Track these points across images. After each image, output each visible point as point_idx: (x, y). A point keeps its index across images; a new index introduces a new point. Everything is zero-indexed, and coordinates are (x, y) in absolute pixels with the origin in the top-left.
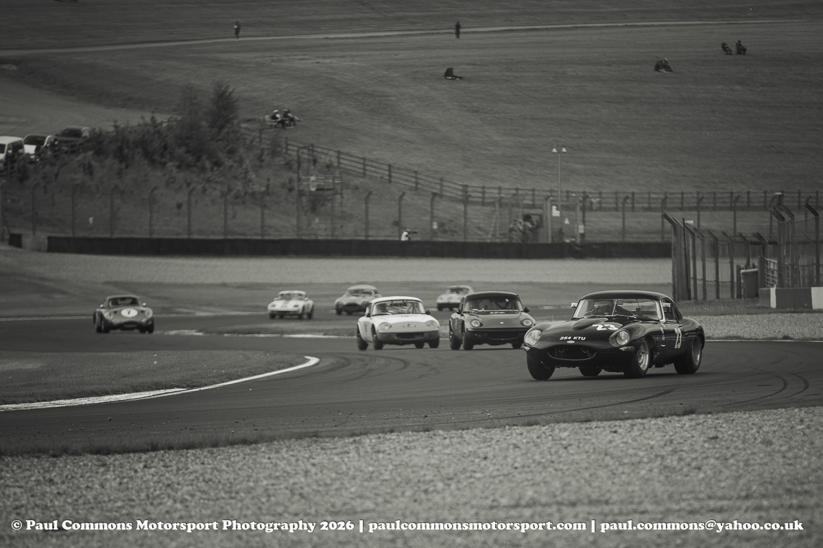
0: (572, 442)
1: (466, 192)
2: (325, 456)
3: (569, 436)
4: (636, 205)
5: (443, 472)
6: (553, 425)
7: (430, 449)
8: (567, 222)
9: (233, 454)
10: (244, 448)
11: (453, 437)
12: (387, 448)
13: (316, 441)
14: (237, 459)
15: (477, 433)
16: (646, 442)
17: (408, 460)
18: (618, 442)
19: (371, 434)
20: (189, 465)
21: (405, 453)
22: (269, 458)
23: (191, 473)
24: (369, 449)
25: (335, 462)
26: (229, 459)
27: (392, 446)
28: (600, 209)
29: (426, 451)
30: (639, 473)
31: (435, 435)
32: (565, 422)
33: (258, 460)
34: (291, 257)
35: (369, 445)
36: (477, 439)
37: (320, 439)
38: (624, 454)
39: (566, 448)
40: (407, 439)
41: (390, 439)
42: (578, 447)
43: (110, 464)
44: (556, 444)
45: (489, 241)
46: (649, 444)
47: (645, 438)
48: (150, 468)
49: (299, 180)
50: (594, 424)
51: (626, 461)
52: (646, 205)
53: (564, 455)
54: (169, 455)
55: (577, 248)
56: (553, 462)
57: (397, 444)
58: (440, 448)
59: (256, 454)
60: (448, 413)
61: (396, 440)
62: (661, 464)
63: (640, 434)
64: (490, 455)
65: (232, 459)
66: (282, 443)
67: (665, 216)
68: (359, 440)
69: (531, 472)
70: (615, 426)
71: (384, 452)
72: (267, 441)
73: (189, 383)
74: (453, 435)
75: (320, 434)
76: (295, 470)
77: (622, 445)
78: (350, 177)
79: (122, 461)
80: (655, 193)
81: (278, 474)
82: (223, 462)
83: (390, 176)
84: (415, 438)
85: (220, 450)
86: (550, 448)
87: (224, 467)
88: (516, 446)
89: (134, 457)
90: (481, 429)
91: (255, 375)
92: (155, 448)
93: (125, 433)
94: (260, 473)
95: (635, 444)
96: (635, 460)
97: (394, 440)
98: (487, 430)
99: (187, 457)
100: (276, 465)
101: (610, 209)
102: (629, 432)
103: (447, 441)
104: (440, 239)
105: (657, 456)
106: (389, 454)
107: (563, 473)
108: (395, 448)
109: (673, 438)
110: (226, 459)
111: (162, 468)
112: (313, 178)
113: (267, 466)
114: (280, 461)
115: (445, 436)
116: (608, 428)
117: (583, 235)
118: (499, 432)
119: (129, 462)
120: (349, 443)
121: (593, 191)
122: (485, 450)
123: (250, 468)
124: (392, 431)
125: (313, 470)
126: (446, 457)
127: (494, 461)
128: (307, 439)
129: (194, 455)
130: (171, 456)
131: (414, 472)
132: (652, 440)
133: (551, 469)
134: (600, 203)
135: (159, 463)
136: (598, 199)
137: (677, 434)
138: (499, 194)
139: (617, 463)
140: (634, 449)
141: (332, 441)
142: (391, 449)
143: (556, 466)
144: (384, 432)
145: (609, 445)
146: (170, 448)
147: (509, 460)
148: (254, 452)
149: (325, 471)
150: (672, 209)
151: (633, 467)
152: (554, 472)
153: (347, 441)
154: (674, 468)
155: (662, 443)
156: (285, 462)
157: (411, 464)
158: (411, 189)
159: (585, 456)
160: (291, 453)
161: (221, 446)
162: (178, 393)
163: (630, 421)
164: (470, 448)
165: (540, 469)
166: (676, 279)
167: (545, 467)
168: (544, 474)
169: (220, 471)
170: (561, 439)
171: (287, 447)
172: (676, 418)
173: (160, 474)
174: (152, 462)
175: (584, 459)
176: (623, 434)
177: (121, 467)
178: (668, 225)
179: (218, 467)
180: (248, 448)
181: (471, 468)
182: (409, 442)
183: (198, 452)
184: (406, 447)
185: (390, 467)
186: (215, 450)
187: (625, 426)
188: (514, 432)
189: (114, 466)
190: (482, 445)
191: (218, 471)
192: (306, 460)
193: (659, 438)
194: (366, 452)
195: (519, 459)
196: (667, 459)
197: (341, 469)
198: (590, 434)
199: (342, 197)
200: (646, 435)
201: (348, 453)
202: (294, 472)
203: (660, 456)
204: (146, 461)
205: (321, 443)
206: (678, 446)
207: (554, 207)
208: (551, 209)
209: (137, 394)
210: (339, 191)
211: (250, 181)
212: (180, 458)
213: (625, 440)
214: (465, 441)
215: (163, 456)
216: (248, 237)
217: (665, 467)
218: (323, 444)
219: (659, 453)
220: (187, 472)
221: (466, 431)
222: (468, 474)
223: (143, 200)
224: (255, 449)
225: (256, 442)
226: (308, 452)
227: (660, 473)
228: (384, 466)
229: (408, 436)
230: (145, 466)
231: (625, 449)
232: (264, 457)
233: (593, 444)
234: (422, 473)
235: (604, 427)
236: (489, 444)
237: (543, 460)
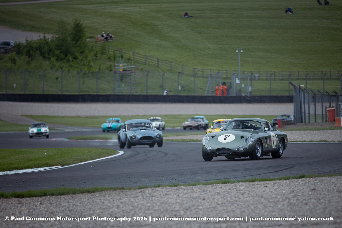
0: (246, 191)
1: (195, 72)
2: (127, 198)
3: (244, 188)
4: (276, 77)
5: (184, 206)
6: (236, 183)
7: (177, 195)
8: (243, 86)
9: (83, 198)
10: (88, 195)
11: (188, 189)
12: (157, 195)
13: (123, 191)
14: (85, 200)
15: (200, 187)
16: (281, 191)
17: (167, 200)
18: (268, 191)
19: (149, 188)
20: (62, 203)
21: (165, 197)
22: (100, 200)
23: (63, 207)
24: (148, 195)
25: (132, 201)
26: (81, 200)
27: (159, 194)
28: (259, 79)
29: (175, 196)
30: (278, 206)
31: (180, 188)
32: (242, 182)
33: (95, 200)
34: (111, 103)
35: (148, 193)
36: (200, 190)
37: (125, 190)
38: (270, 197)
39: (243, 194)
40: (166, 190)
41: (158, 190)
42: (249, 194)
43: (24, 203)
44: (237, 192)
45: (205, 95)
46: (282, 192)
47: (281, 189)
48: (43, 204)
49: (115, 66)
50: (256, 183)
51: (271, 200)
52: (281, 78)
53: (242, 198)
54: (52, 198)
55: (248, 98)
56: (236, 201)
57: (162, 193)
58: (182, 194)
59: (94, 198)
60: (186, 178)
61: (161, 191)
62: (288, 202)
63: (278, 188)
64: (206, 198)
65: (83, 200)
66: (106, 192)
67: (290, 83)
68: (144, 191)
69: (226, 206)
70: (266, 184)
71: (155, 196)
72: (99, 192)
73: (62, 163)
74: (188, 188)
75: (124, 188)
76: (113, 205)
77: (269, 193)
78: (139, 64)
79: (29, 201)
80: (285, 72)
81: (104, 207)
82: (78, 202)
83: (158, 64)
84: (170, 190)
85: (76, 196)
86: (235, 194)
87: (78, 204)
88: (219, 194)
89: (35, 199)
90: (202, 185)
91: (93, 159)
92: (45, 195)
93: (31, 188)
94: (96, 207)
95: (276, 193)
96: (276, 200)
97: (160, 190)
98: (205, 186)
99: (61, 199)
100: (103, 203)
101: (264, 80)
102: (273, 187)
103: (186, 191)
104: (182, 94)
105: (286, 198)
106: (158, 198)
107: (241, 207)
108: (160, 195)
109: (294, 189)
110: (79, 200)
111: (49, 205)
112: (121, 65)
113: (99, 203)
114: (106, 201)
115: (185, 189)
116: (263, 185)
117: (251, 92)
118: (210, 187)
119: (33, 202)
120: (138, 192)
121: (255, 71)
122: (204, 195)
123: (91, 204)
124: (159, 186)
125: (121, 205)
126: (185, 199)
127: (208, 201)
128: (118, 190)
129: (64, 198)
130: (53, 199)
131: (169, 206)
132: (284, 190)
133: (236, 205)
134: (259, 76)
135: (47, 202)
136: (258, 75)
137: (296, 188)
138: (210, 72)
139: (267, 202)
140: (275, 195)
141: (130, 191)
142: (159, 195)
143: (238, 203)
144: (155, 187)
145: (263, 193)
146: (53, 195)
147: (215, 200)
148: (93, 197)
149: (127, 206)
150: (293, 80)
151: (275, 203)
153: (137, 191)
154: (295, 204)
155: (289, 192)
156: (108, 201)
157: (169, 202)
158: (168, 70)
159: (252, 198)
160: (111, 197)
161: (77, 194)
162: (56, 168)
163: (273, 181)
164: (197, 195)
165: (230, 204)
166: (296, 113)
167: (232, 204)
168: (232, 207)
169: (76, 206)
170: (240, 190)
171: (109, 194)
172: (295, 180)
173: (48, 207)
174: (44, 201)
175: (251, 200)
176: (270, 187)
177: (29, 204)
178: (292, 87)
179: (76, 204)
180: (90, 195)
181: (197, 204)
182: (167, 192)
183: (66, 196)
184: (166, 194)
185: (158, 204)
186: (74, 196)
187: (271, 184)
188: (218, 187)
189: (26, 203)
190: (202, 193)
191: (75, 206)
192: (118, 200)
193: (287, 190)
194: (147, 197)
195: (220, 200)
196: (291, 199)
197: (135, 205)
198: (254, 188)
199: (135, 74)
200: (281, 188)
201: (138, 197)
202: (112, 206)
203: (288, 198)
204: (41, 201)
205: (125, 192)
206: (296, 193)
207: (237, 79)
208: (236, 79)
209: (37, 169)
210: (134, 71)
211: (91, 66)
212: (57, 200)
213: (271, 190)
214: (194, 191)
215: (49, 199)
216: (90, 93)
217: (290, 203)
218: (126, 193)
219: (287, 197)
220: (61, 206)
221: (194, 186)
222: (196, 207)
223: (40, 75)
224: (93, 195)
225: (94, 192)
226: (119, 197)
227: (288, 206)
228: (155, 203)
229: (167, 189)
230: (41, 204)
231: (271, 195)
232: (98, 199)
233: (256, 192)
234: (174, 206)
235: (261, 184)
236: (206, 192)
237: (232, 200)
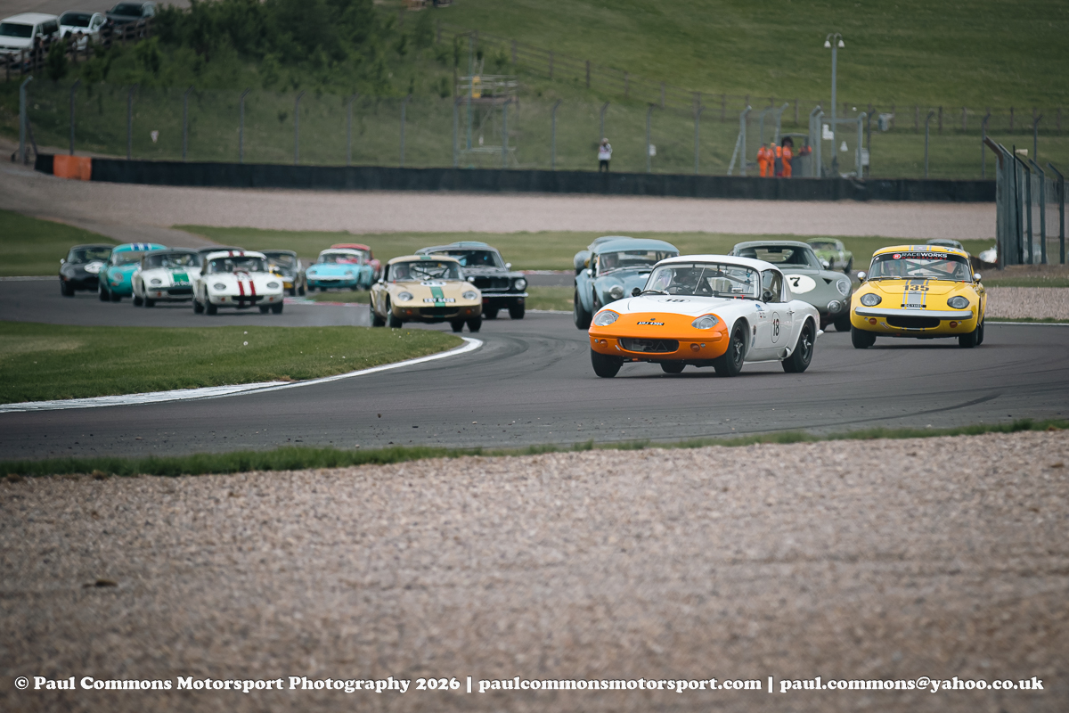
0: (851, 468)
1: (699, 103)
2: (491, 483)
3: (846, 459)
4: (944, 125)
5: (664, 509)
6: (822, 442)
7: (645, 475)
8: (844, 148)
9: (358, 479)
10: (374, 470)
11: (678, 459)
12: (583, 474)
13: (479, 461)
14: (364, 485)
15: (713, 453)
16: (958, 469)
17: (612, 491)
18: (918, 469)
19: (559, 451)
20: (295, 494)
21: (607, 481)
22: (410, 485)
23: (297, 505)
24: (556, 474)
25: (506, 492)
26: (353, 485)
27: (590, 470)
28: (891, 130)
29: (639, 478)
30: (947, 515)
31: (652, 455)
32: (841, 438)
33: (395, 487)
34: (443, 194)
35: (556, 468)
36: (713, 462)
37: (485, 458)
38: (925, 487)
39: (842, 477)
40: (611, 459)
41: (587, 460)
42: (860, 476)
43: (180, 490)
44: (828, 471)
45: (729, 173)
46: (963, 473)
47: (957, 464)
48: (238, 497)
49: (456, 82)
50: (883, 442)
51: (929, 497)
52: (959, 126)
53: (840, 487)
54: (266, 478)
55: (859, 187)
56: (823, 497)
57: (598, 467)
58: (659, 474)
59: (391, 479)
60: (670, 424)
61: (596, 462)
62: (980, 503)
63: (950, 459)
64: (732, 486)
65: (357, 486)
66: (429, 463)
67: (988, 142)
68: (542, 460)
69: (792, 510)
70: (914, 446)
71: (577, 478)
72: (407, 460)
73: (294, 373)
74: (678, 456)
75: (484, 450)
76: (448, 503)
77: (923, 474)
78: (529, 79)
79: (197, 486)
80: (972, 109)
81: (423, 508)
82: (343, 490)
83: (588, 77)
84: (622, 458)
85: (339, 472)
86: (818, 477)
87: (345, 497)
88: (769, 473)
89: (215, 480)
90: (719, 447)
91: (389, 363)
92: (244, 467)
93: (201, 446)
94: (397, 507)
95: (942, 473)
96: (943, 495)
97: (593, 460)
98: (729, 448)
99: (292, 482)
100: (421, 495)
101: (907, 131)
102: (934, 455)
103: (670, 464)
104: (660, 171)
105: (974, 490)
106: (585, 482)
107: (839, 514)
108: (593, 473)
109: (997, 464)
110: (347, 486)
111: (256, 498)
112: (476, 79)
113: (408, 496)
114: (426, 489)
115: (667, 456)
116: (903, 450)
117: (866, 168)
118: (745, 452)
119: (207, 488)
120: (526, 464)
121: (882, 104)
122: (724, 478)
123: (382, 498)
124: (589, 447)
125: (475, 504)
126: (668, 487)
127: (738, 495)
128: (466, 458)
129: (301, 478)
130: (269, 480)
131: (621, 508)
132: (968, 467)
133: (821, 508)
134: (891, 121)
135: (251, 490)
136: (889, 116)
137: (1004, 460)
138: (746, 106)
139: (916, 501)
140: (941, 480)
141: (502, 462)
142: (588, 475)
143: (829, 503)
144: (577, 448)
145: (905, 474)
146: (267, 468)
147: (760, 493)
148: (388, 475)
149: (492, 506)
150: (995, 133)
151: (940, 506)
152: (824, 511)
153: (523, 461)
154: (1000, 509)
155: (982, 472)
156: (433, 490)
157: (616, 496)
158: (618, 97)
159: (869, 489)
160: (443, 478)
161: (340, 466)
162: (278, 388)
163: (935, 440)
164: (703, 475)
165: (804, 506)
166: (1002, 234)
167: (811, 505)
168: (810, 515)
169: (339, 503)
170: (835, 463)
171: (437, 469)
172: (1001, 435)
173: (252, 504)
174: (241, 488)
175: (868, 494)
176: (926, 458)
177: (196, 495)
178: (991, 155)
179: (337, 497)
180: (379, 470)
181: (704, 504)
182: (614, 464)
183: (307, 474)
184: (610, 472)
185: (587, 500)
186: (331, 471)
187: (927, 446)
188: (766, 451)
189: (186, 493)
190: (720, 471)
191: (336, 503)
192: (463, 489)
193: (977, 465)
194: (552, 478)
195: (773, 492)
196: (988, 495)
197: (516, 503)
198: (877, 457)
199: (518, 107)
200: (959, 461)
201: (526, 479)
202: (446, 506)
203: (978, 491)
204: (232, 487)
205: (486, 463)
206: (1004, 477)
207: (826, 127)
208: (822, 128)
209: (219, 388)
210: (514, 98)
211: (385, 82)
212: (281, 484)
213: (928, 466)
214: (696, 465)
215: (256, 480)
216: (381, 164)
217: (987, 507)
218: (489, 466)
219: (977, 487)
220: (291, 503)
221: (696, 450)
222: (700, 513)
223: (230, 107)
224: (390, 471)
225: (391, 461)
226: (467, 477)
227: (979, 516)
228: (579, 499)
229: (612, 456)
230: (231, 494)
231: (927, 479)
232: (404, 484)
233: (881, 471)
234: (633, 509)
235: (897, 448)
236: (730, 469)
237: (810, 494)
